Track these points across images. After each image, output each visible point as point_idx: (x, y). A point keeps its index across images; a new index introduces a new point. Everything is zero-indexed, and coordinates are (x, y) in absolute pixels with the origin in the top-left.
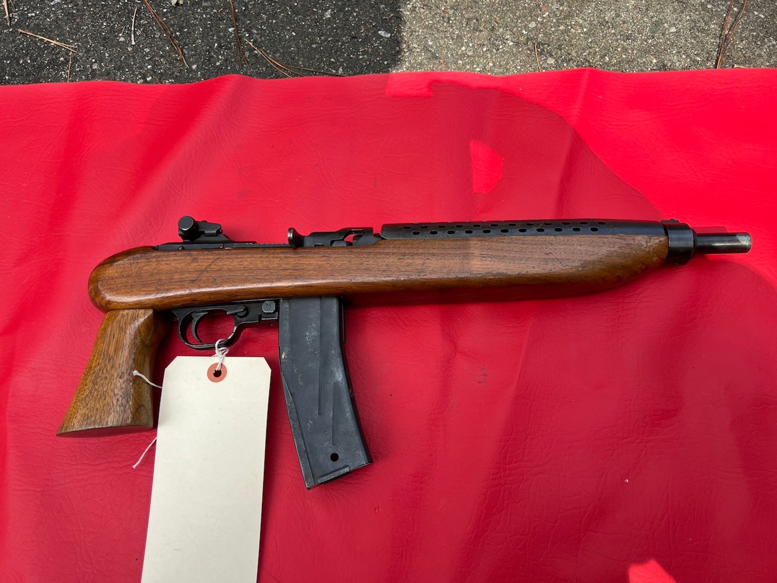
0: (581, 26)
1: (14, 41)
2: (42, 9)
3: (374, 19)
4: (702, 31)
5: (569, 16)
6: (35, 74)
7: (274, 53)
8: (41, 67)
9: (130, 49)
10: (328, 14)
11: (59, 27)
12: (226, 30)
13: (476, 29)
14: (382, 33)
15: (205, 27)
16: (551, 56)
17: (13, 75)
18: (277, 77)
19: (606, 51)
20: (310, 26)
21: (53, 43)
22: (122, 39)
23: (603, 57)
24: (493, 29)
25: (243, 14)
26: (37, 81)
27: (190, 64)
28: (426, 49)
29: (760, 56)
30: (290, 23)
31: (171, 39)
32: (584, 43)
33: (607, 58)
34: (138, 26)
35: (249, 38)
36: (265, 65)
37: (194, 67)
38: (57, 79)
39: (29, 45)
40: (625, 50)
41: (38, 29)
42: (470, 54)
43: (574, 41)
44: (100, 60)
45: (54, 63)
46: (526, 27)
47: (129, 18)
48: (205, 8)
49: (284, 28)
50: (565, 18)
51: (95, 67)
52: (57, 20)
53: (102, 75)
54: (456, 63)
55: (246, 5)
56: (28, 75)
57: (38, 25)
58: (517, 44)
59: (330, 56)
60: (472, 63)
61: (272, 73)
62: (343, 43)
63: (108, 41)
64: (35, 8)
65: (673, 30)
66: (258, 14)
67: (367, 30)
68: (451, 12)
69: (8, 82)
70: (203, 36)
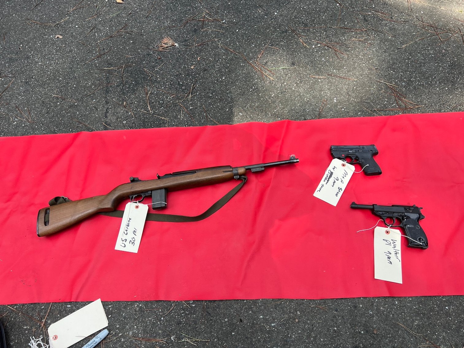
0: (287, 111)
1: (153, 118)
2: (159, 110)
3: (238, 111)
4: (315, 110)
5: (284, 108)
6: (159, 126)
7: (215, 119)
8: (161, 124)
9: (181, 119)
10: (227, 110)
11: (163, 114)
12: (204, 114)
13: (262, 112)
14: (240, 114)
15: (199, 114)
16: (279, 118)
17: (154, 126)
18: (216, 125)
19: (292, 116)
20: (223, 113)
21: (163, 118)
22: (179, 117)
23: (291, 118)
24: (266, 112)
25: (207, 110)
26: (160, 127)
27: (196, 122)
28: (250, 117)
29: (328, 116)
30: (219, 112)
31: (191, 117)
32: (287, 115)
33: (292, 118)
34: (183, 114)
35: (209, 116)
36: (213, 122)
37: (197, 123)
38: (165, 127)
39: (157, 119)
40: (296, 116)
41: (158, 115)
42: (261, 118)
43: (285, 114)
44: (174, 122)
45: (163, 123)
46: (274, 111)
47: (180, 112)
48: (198, 109)
49: (217, 113)
50: (283, 109)
51: (173, 123)
52: (163, 113)
53: (175, 125)
54: (257, 120)
55: (208, 108)
56: (157, 126)
57: (158, 114)
58: (272, 115)
59: (228, 120)
60: (261, 120)
61: (215, 124)
62: (231, 116)
63: (176, 117)
64: (157, 110)
65: (308, 111)
66: (211, 110)
67: (237, 113)
68: (256, 108)
69: (153, 127)
70: (198, 116)
